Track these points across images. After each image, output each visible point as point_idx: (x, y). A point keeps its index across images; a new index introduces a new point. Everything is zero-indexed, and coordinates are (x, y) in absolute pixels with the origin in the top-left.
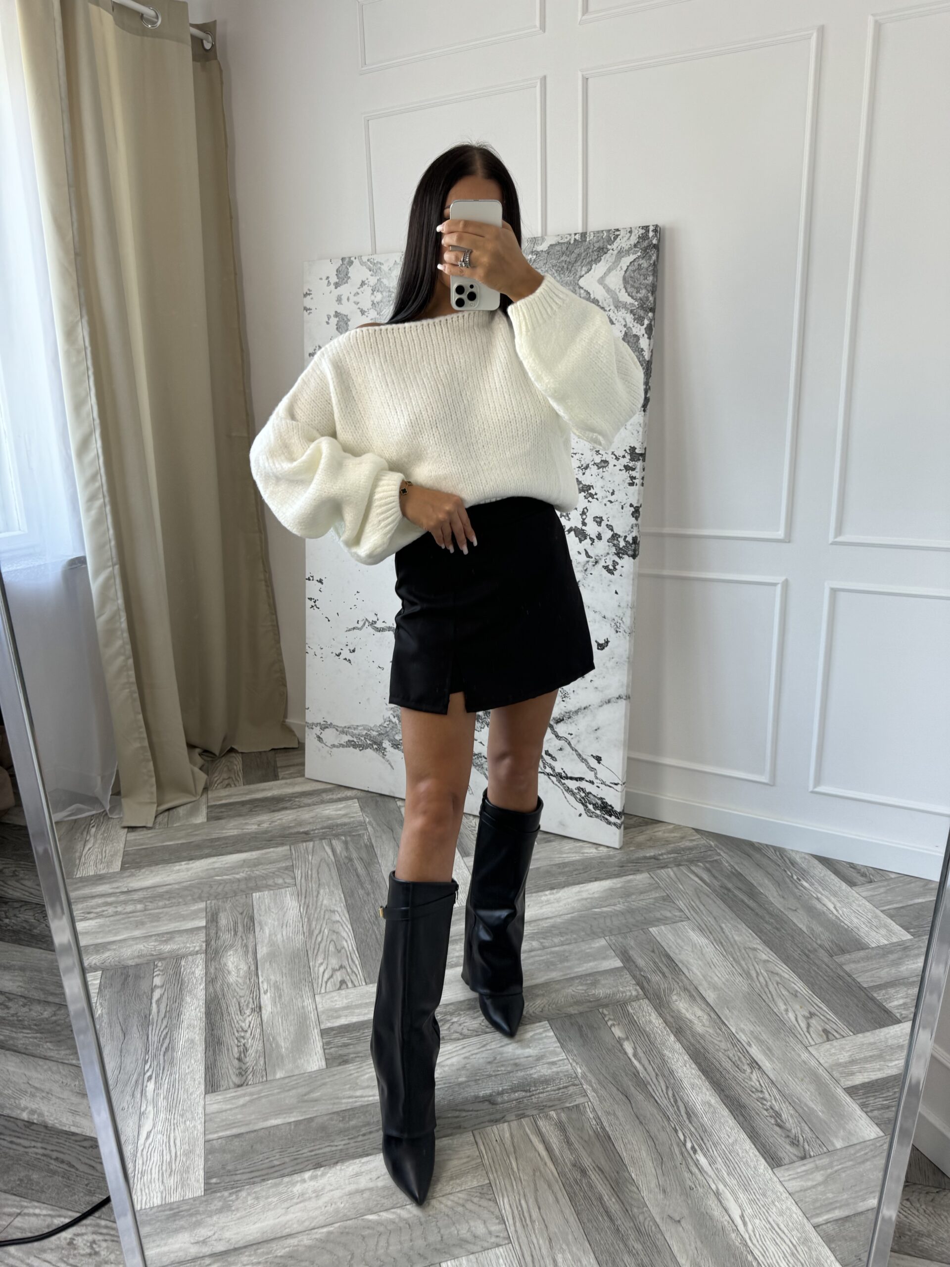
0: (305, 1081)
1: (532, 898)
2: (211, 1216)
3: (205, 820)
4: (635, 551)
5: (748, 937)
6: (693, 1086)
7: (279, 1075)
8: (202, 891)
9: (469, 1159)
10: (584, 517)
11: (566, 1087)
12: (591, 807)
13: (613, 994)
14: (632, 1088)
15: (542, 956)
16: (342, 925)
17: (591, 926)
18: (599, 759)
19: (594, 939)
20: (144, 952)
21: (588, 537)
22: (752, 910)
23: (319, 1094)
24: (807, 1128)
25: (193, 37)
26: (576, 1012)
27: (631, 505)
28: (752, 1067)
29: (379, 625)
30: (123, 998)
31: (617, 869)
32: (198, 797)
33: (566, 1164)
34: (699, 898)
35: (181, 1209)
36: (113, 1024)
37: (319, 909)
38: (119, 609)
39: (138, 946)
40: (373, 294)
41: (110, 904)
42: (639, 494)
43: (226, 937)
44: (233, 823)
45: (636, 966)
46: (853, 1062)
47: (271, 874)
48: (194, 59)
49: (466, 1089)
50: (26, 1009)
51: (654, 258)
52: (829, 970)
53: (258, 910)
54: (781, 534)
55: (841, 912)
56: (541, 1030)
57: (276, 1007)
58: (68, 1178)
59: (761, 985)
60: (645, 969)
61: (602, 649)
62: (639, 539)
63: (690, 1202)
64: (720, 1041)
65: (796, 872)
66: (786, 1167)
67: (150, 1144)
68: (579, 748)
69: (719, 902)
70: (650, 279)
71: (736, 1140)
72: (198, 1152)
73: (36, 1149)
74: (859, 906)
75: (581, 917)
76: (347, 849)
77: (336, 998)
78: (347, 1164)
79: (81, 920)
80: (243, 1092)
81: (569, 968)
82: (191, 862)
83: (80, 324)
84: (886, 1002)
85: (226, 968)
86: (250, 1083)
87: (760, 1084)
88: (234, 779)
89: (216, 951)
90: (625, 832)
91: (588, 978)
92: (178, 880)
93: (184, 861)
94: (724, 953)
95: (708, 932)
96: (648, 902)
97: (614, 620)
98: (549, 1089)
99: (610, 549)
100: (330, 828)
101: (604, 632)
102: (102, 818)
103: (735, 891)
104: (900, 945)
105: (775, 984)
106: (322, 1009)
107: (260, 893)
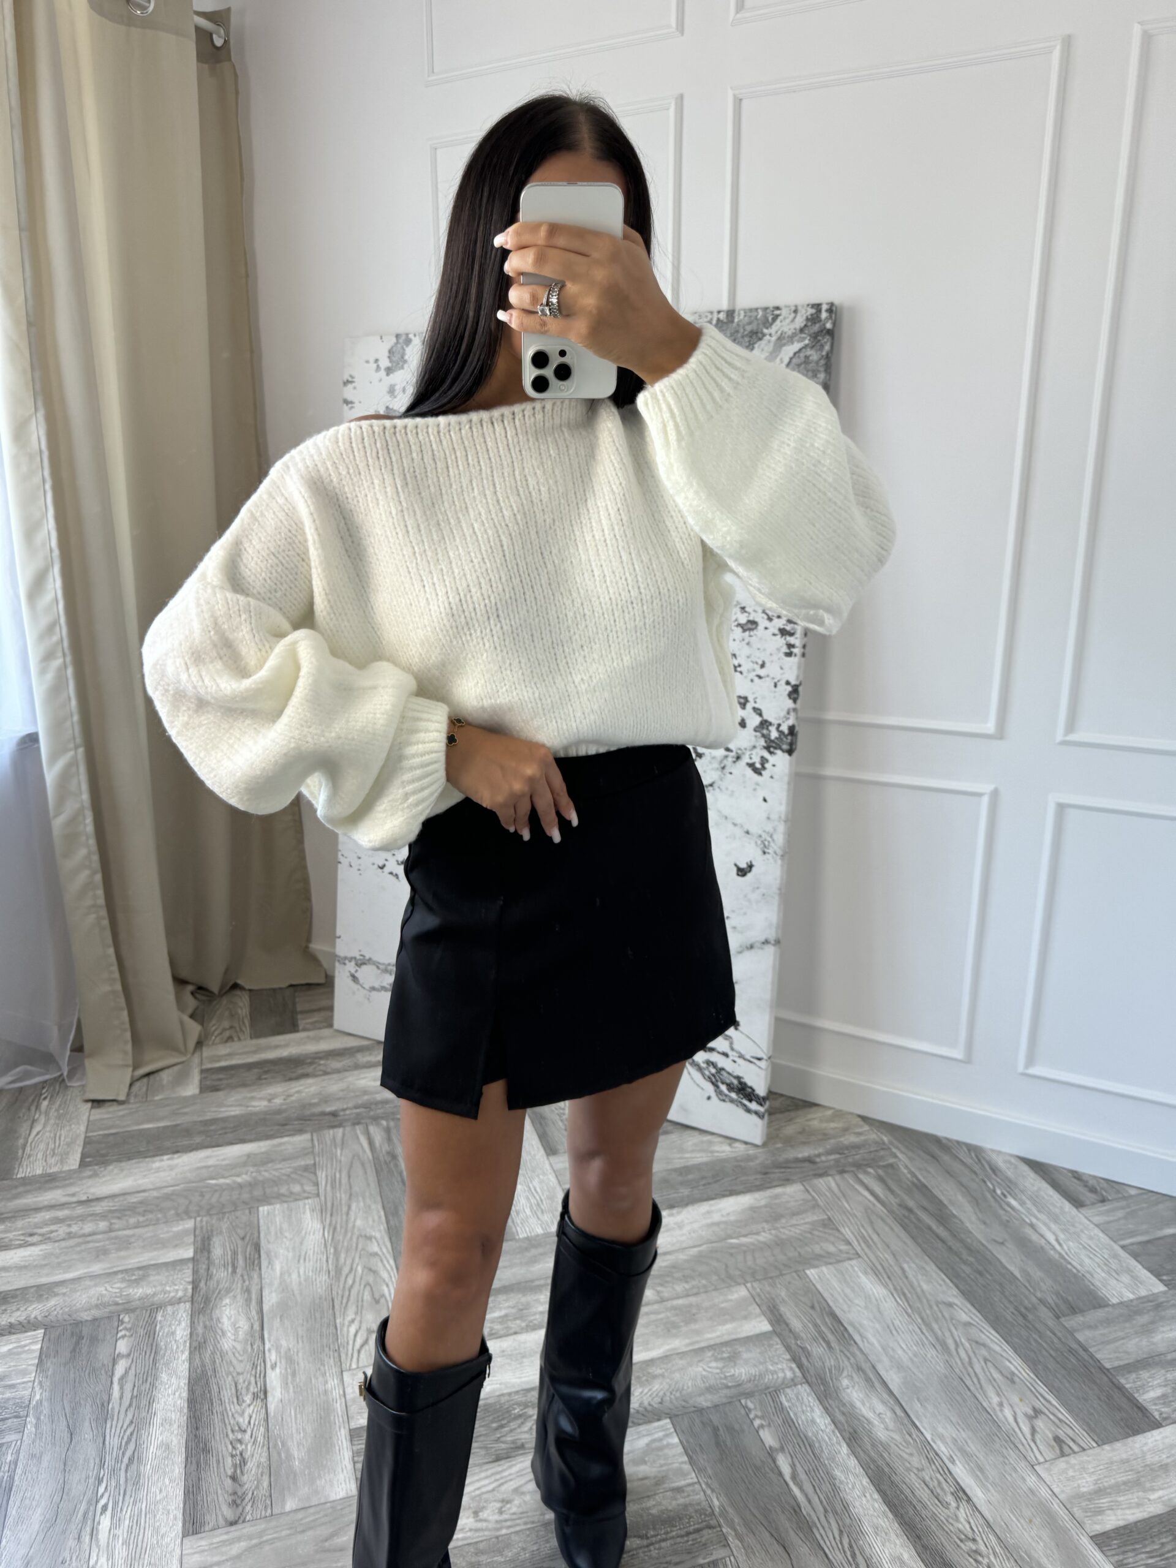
0: (326, 1516)
3: (197, 1091)
4: (791, 744)
5: (941, 1285)
6: (876, 1528)
7: (290, 1505)
8: (190, 1202)
11: (698, 1531)
12: (723, 1088)
13: (760, 1375)
14: (791, 1532)
15: (657, 1313)
16: (382, 1261)
17: (727, 1266)
19: (731, 1286)
20: (106, 1299)
22: (943, 1241)
25: (199, 30)
26: (709, 1404)
27: (788, 683)
28: (958, 1499)
30: (72, 1376)
31: (759, 1176)
32: (189, 1056)
34: (871, 1223)
36: (56, 1419)
37: (349, 1234)
38: (82, 807)
39: (97, 1289)
41: (61, 1221)
42: (799, 668)
43: (221, 1275)
44: (235, 1096)
45: (790, 1331)
46: (1099, 1492)
47: (285, 1178)
48: (200, 60)
51: (827, 348)
52: (1056, 1340)
53: (266, 1235)
54: (990, 727)
55: (1065, 1247)
56: (661, 1434)
57: (288, 1392)
59: (963, 1363)
60: (802, 1335)
61: (744, 876)
62: (796, 729)
64: (911, 1455)
65: (998, 1183)
69: (898, 1229)
70: (822, 376)
74: (1091, 1238)
75: (712, 1252)
76: (389, 1139)
79: (20, 1246)
80: (237, 1534)
81: (698, 1332)
82: (176, 1156)
83: (34, 419)
84: (1141, 1391)
85: (220, 1325)
86: (248, 1518)
87: (971, 1528)
88: (238, 1029)
89: (207, 1298)
90: (769, 1119)
91: (724, 1349)
92: (158, 1185)
93: (167, 1154)
94: (909, 1311)
95: (885, 1276)
96: (802, 1228)
97: (760, 836)
98: (674, 1533)
99: (757, 741)
100: (366, 1108)
101: (748, 852)
102: (57, 1088)
103: (919, 1213)
104: (1151, 1301)
105: (982, 1362)
106: (351, 1395)
107: (269, 1207)
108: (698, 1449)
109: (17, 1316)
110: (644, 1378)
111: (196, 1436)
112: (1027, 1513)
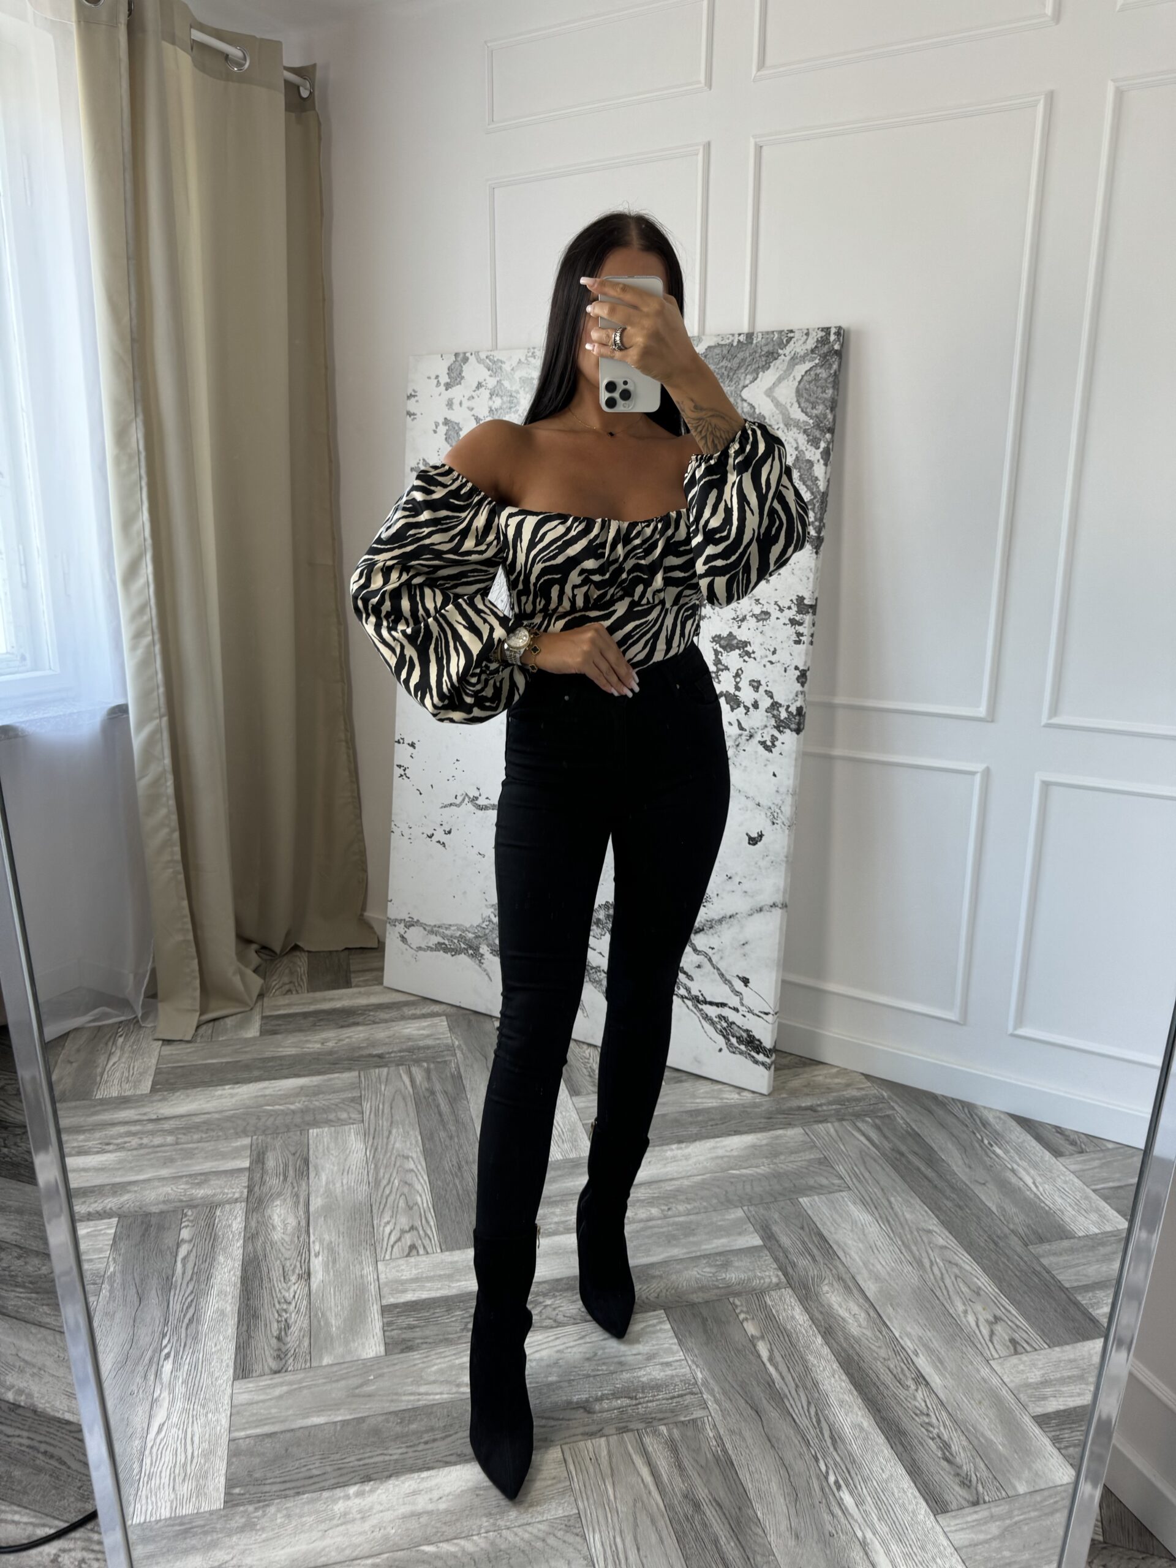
0: (357, 1370)
1: (655, 1153)
2: (229, 1536)
3: (258, 1034)
4: (799, 724)
5: (923, 1216)
6: (842, 1403)
7: (327, 1360)
8: (248, 1124)
9: (554, 1481)
10: (738, 679)
11: (679, 1396)
12: (734, 1040)
13: (749, 1279)
14: (764, 1401)
15: (662, 1227)
16: (417, 1176)
17: (727, 1192)
18: (746, 981)
19: (728, 1208)
20: (172, 1197)
21: (742, 705)
22: (930, 1181)
23: (373, 1387)
24: (982, 1465)
25: (287, 83)
26: (700, 1300)
27: (796, 668)
28: (917, 1383)
29: (482, 801)
30: (141, 1253)
31: (763, 1120)
32: (250, 1007)
33: (676, 1495)
34: (864, 1163)
35: (194, 1524)
36: (127, 1286)
37: (389, 1154)
38: (164, 772)
39: (164, 1189)
40: (491, 398)
41: (134, 1134)
42: (807, 654)
43: (273, 1182)
44: (292, 1039)
45: (780, 1246)
46: (1045, 1383)
47: (333, 1107)
48: (286, 110)
49: (557, 1392)
50: (20, 1262)
51: (835, 366)
52: (1022, 1263)
53: (314, 1151)
54: (982, 711)
55: (1041, 1189)
56: (655, 1321)
57: (329, 1275)
58: (57, 1478)
59: (935, 1278)
60: (790, 1250)
61: (754, 844)
62: (804, 710)
63: (828, 1552)
64: (880, 1347)
65: (987, 1135)
66: (953, 1513)
67: (162, 1440)
68: (722, 966)
69: (889, 1169)
70: (830, 392)
71: (892, 1475)
72: (219, 1453)
73: (20, 1438)
74: (1066, 1182)
75: (713, 1180)
76: (429, 1079)
78: (403, 1478)
79: (98, 1153)
80: (281, 1380)
81: (696, 1244)
82: (236, 1086)
83: (134, 425)
85: (271, 1221)
86: (289, 1369)
87: (926, 1405)
88: (297, 984)
89: (260, 1199)
90: (775, 1073)
91: (718, 1258)
92: (220, 1109)
93: (229, 1084)
94: (892, 1236)
95: (872, 1206)
96: (799, 1164)
97: (770, 808)
98: (660, 1397)
99: (768, 721)
100: (410, 1052)
101: (758, 823)
102: (132, 1026)
103: (910, 1157)
104: (1114, 1236)
105: (953, 1278)
106: (385, 1280)
107: (318, 1130)
108: (687, 1334)
109: (96, 1206)
110: (642, 1277)
112: (978, 1397)
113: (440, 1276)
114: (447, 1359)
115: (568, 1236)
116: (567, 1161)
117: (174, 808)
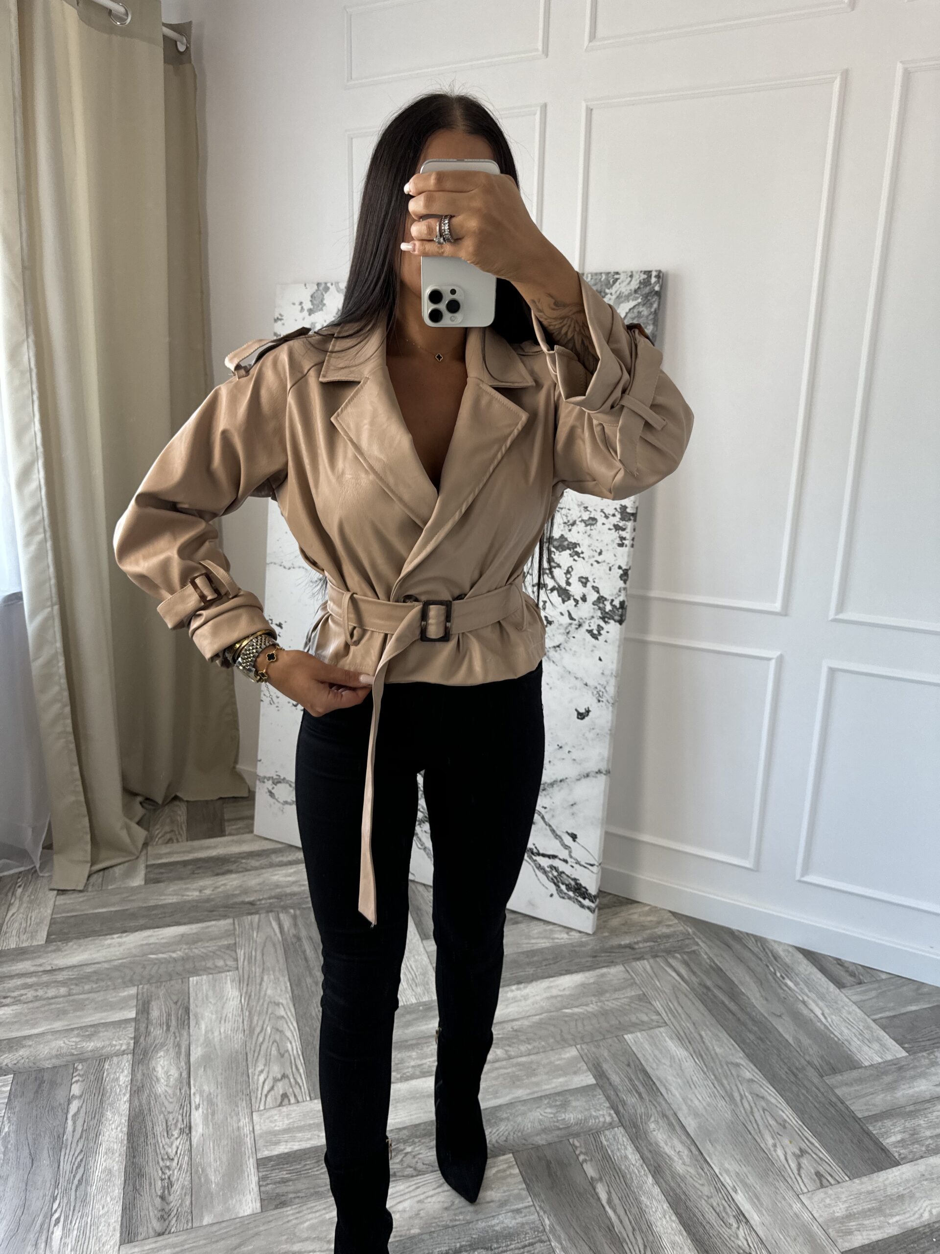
0: (235, 1229)
3: (143, 883)
4: (621, 616)
5: (730, 1049)
7: (207, 1220)
8: (134, 973)
10: (569, 576)
12: (563, 887)
13: (585, 1119)
14: (605, 1245)
15: (506, 1068)
16: (287, 1023)
17: (561, 1031)
18: (574, 837)
19: (566, 1047)
20: (64, 1051)
21: (572, 598)
22: (734, 1014)
23: (250, 1247)
25: (165, 37)
26: (544, 1142)
27: (620, 567)
28: (738, 1221)
30: (34, 1113)
31: (589, 959)
32: (136, 855)
34: (677, 998)
36: (20, 1147)
37: (261, 1001)
38: (57, 653)
39: (57, 1042)
41: (30, 986)
42: (629, 556)
43: (157, 1032)
44: (173, 887)
45: (610, 1084)
46: (850, 1217)
47: (211, 954)
48: (165, 62)
51: (655, 306)
52: (820, 1095)
53: (195, 1000)
54: (777, 606)
55: (829, 1020)
56: (506, 1165)
57: (208, 1128)
59: (746, 1112)
60: (620, 1087)
61: (582, 718)
62: (626, 604)
64: (703, 1185)
65: (779, 968)
68: (553, 822)
69: (698, 1004)
74: (850, 1013)
75: (550, 1019)
76: (295, 925)
77: (276, 1118)
80: (164, 1243)
81: (537, 1084)
82: (125, 935)
83: (26, 343)
84: (885, 1137)
85: (155, 1073)
86: (172, 1231)
87: (748, 1244)
88: (177, 833)
89: (145, 1051)
90: (598, 913)
91: (557, 1098)
92: (109, 958)
93: (118, 933)
94: (705, 1069)
95: (687, 1041)
96: (622, 1001)
97: (596, 688)
98: (513, 1246)
99: (594, 612)
100: (278, 898)
101: (586, 701)
102: (30, 877)
103: (715, 991)
104: (895, 1065)
105: (762, 1113)
106: (259, 1132)
107: (198, 977)
108: (534, 1179)
110: (493, 1121)
111: (133, 1162)
112: (793, 1233)
113: (310, 1125)
114: (318, 1214)
115: (424, 1079)
116: (420, 1004)
117: (65, 686)
